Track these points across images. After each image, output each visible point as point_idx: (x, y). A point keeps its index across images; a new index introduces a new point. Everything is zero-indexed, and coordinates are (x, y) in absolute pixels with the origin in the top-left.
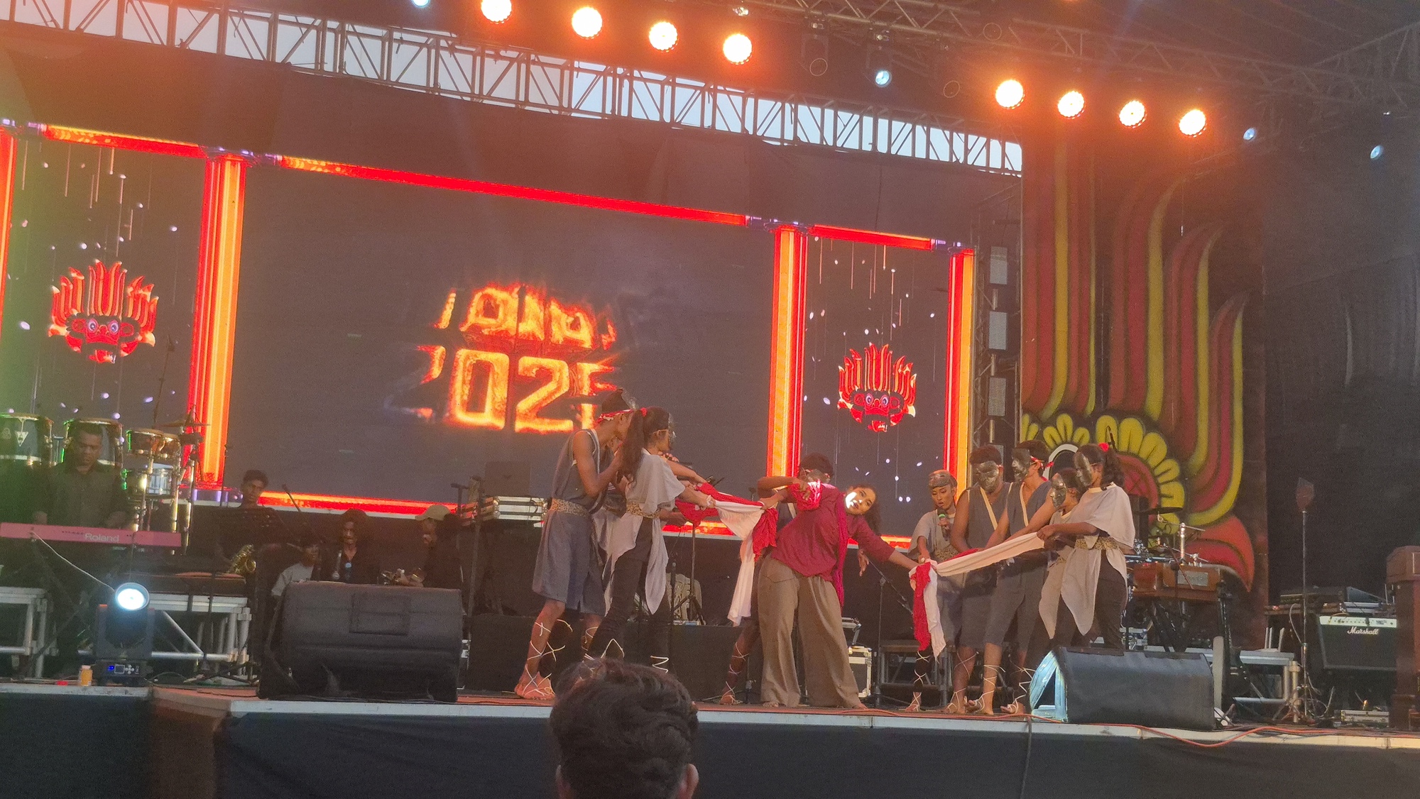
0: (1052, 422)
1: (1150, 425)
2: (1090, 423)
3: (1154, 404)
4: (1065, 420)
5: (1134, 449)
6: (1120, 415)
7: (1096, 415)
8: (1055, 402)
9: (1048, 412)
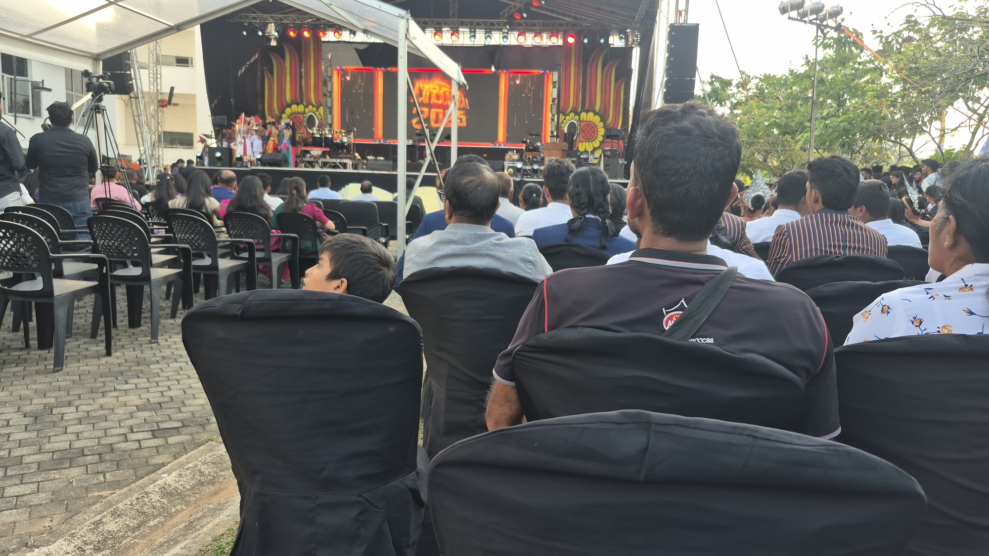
0: (568, 115)
1: (596, 113)
2: (579, 114)
3: (597, 108)
4: (572, 114)
5: (591, 120)
6: (587, 112)
7: (581, 112)
8: (569, 110)
9: (567, 112)
